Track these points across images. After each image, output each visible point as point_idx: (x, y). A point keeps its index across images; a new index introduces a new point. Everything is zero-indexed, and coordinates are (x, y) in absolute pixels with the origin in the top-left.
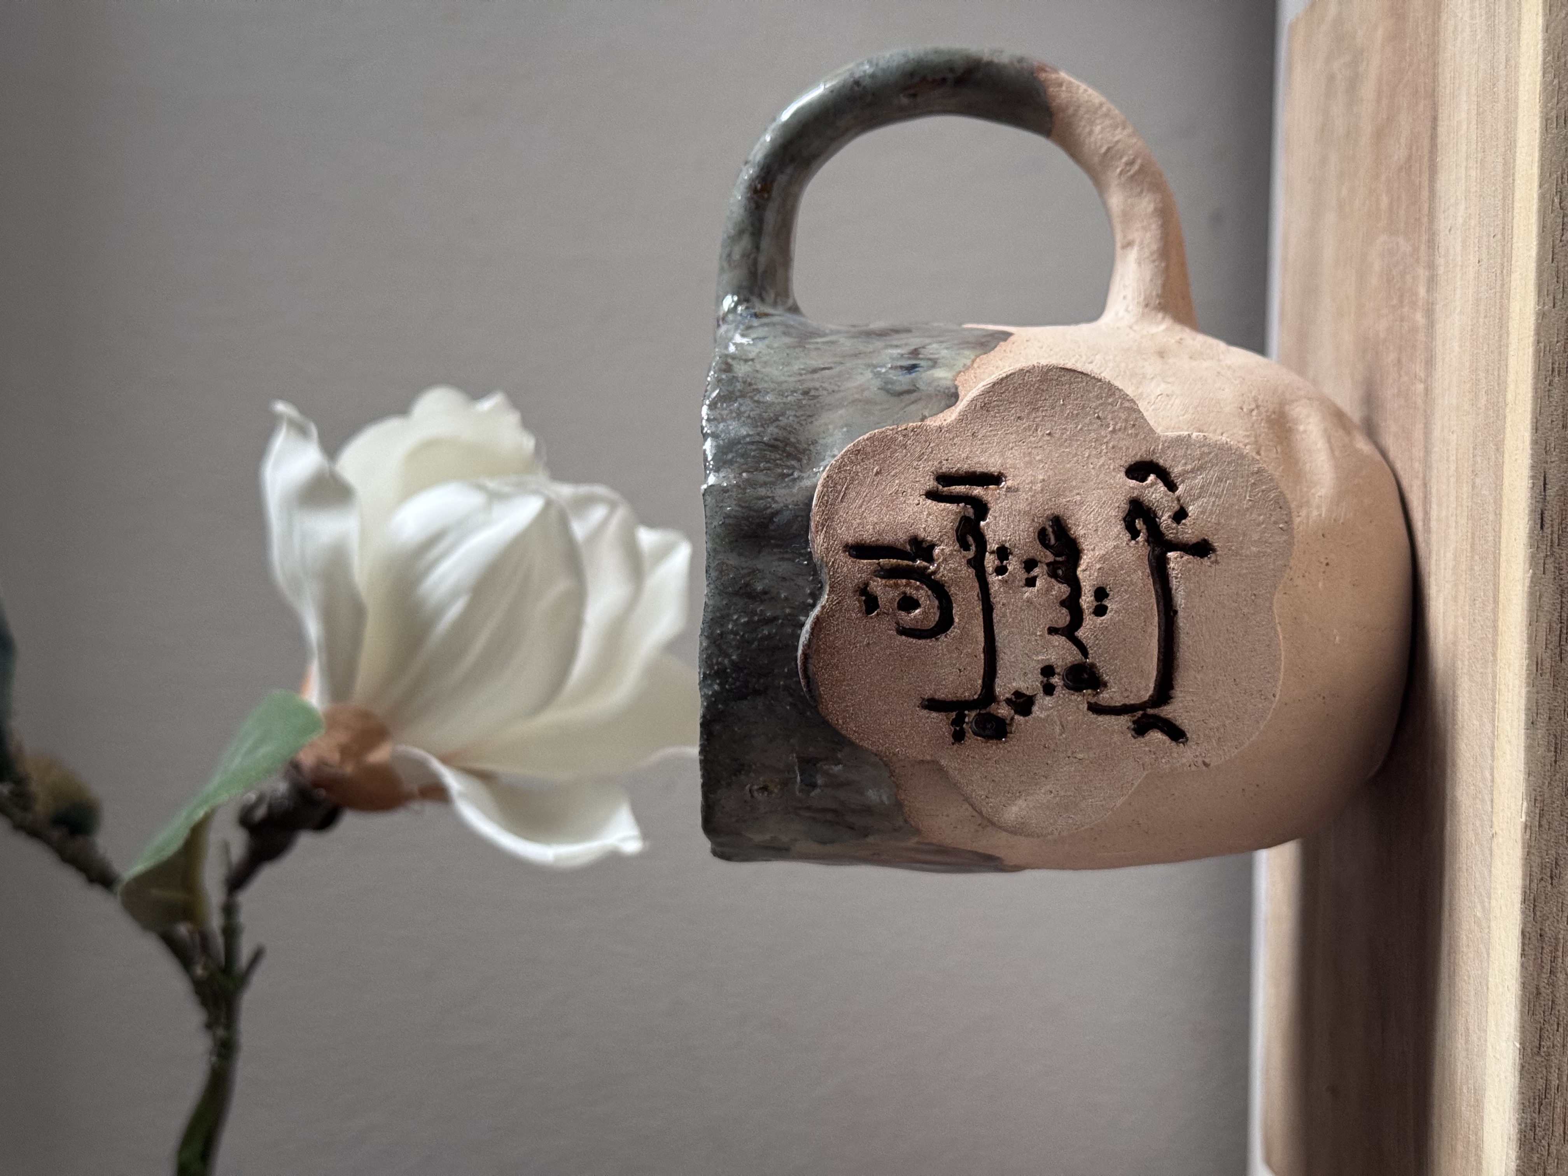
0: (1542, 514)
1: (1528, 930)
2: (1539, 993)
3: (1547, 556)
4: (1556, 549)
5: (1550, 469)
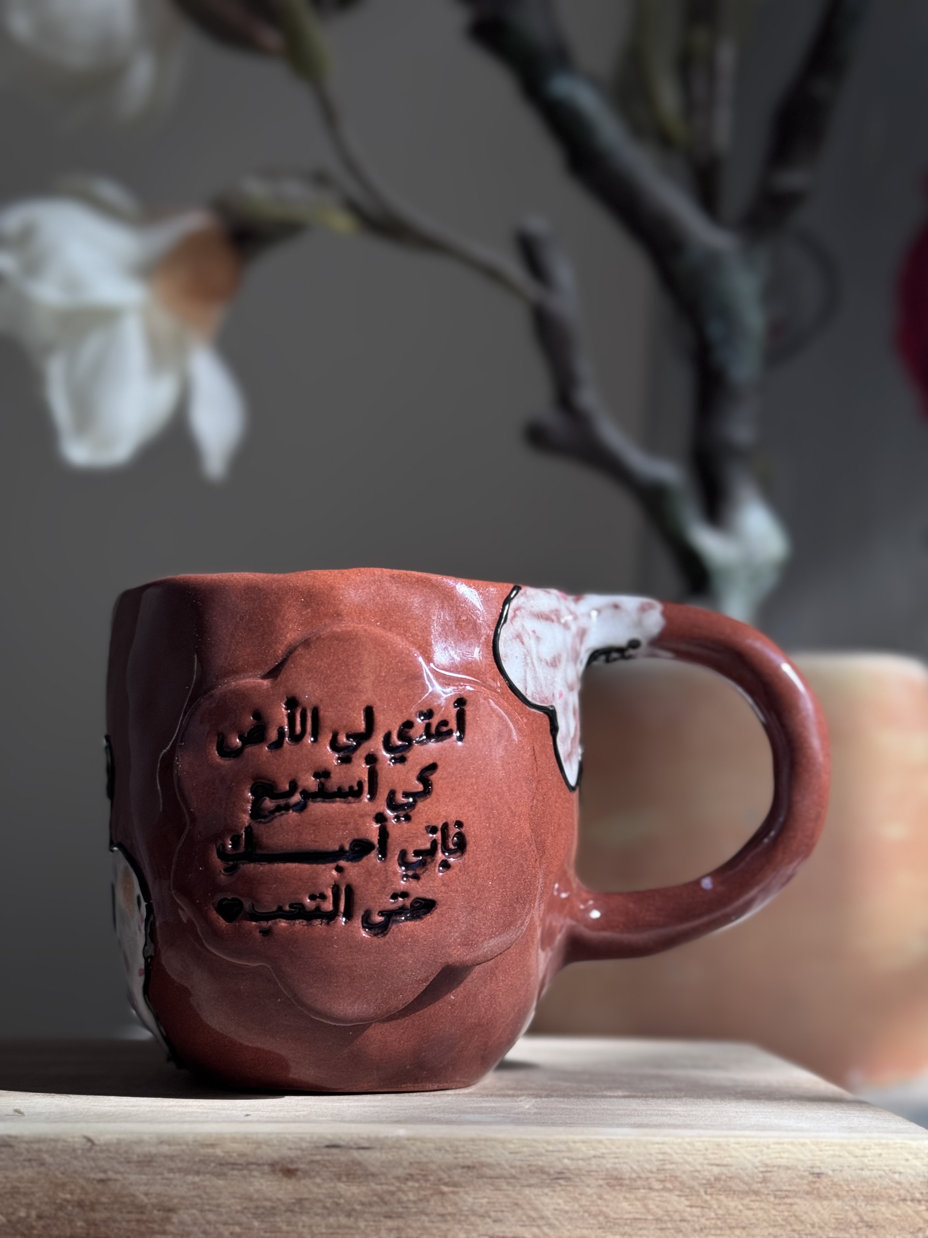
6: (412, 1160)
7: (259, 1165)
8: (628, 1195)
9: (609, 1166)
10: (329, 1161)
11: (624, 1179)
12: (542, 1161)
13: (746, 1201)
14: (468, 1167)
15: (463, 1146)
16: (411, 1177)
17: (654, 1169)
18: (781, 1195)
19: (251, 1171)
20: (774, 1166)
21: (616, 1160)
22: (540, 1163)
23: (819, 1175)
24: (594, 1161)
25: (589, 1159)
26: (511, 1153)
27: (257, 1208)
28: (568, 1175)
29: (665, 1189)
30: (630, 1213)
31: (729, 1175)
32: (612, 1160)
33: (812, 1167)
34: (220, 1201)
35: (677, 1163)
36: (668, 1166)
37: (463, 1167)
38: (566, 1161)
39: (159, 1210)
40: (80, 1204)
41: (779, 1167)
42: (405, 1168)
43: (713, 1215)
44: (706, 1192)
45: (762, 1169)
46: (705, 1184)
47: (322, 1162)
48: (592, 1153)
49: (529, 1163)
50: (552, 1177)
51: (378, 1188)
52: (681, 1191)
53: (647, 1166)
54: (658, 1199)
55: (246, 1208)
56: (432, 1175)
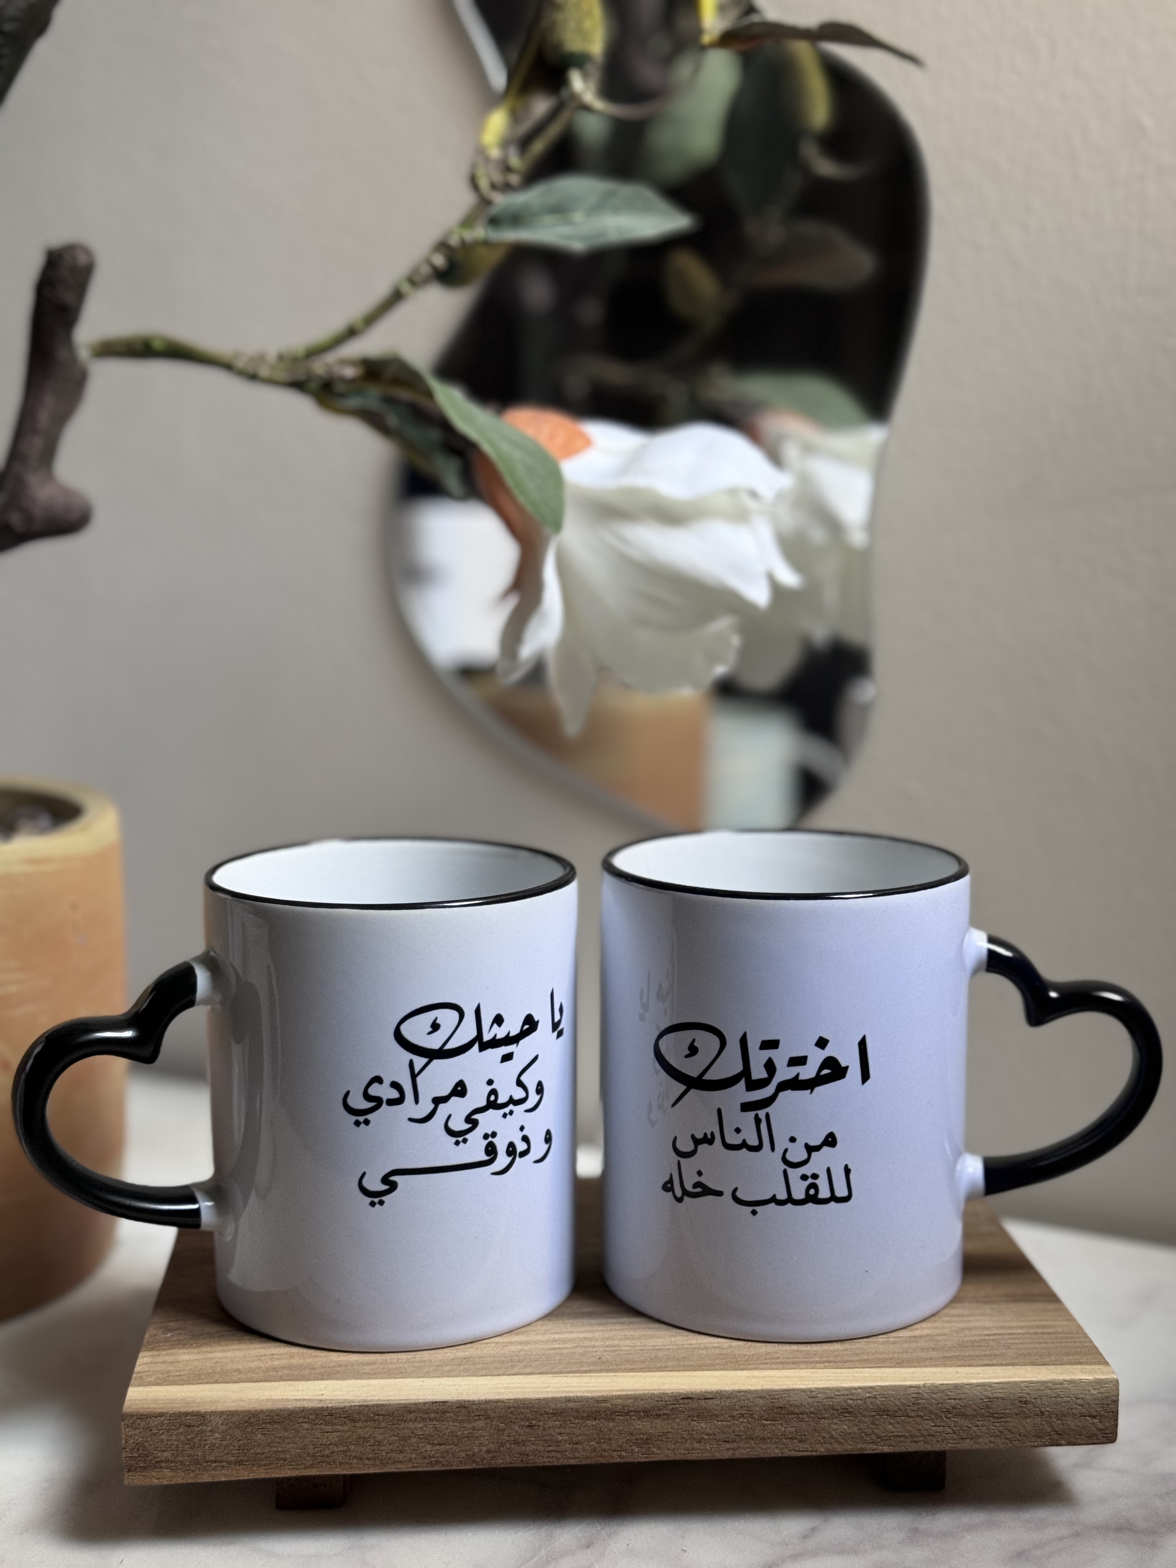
0: (691, 1398)
1: (448, 1404)
2: (410, 1412)
3: (666, 1402)
4: (671, 1407)
5: (717, 1401)
6: (742, 1405)
7: (636, 1412)
8: (892, 1421)
9: (879, 1403)
10: (685, 1408)
11: (890, 1411)
12: (833, 1402)
13: (974, 1421)
14: (782, 1408)
15: (778, 1395)
16: (743, 1415)
17: (911, 1404)
18: (999, 1417)
19: (631, 1416)
20: (994, 1398)
21: (884, 1399)
22: (831, 1403)
23: (1026, 1402)
24: (868, 1400)
25: (866, 1399)
26: (810, 1398)
27: (637, 1439)
28: (851, 1410)
29: (918, 1416)
30: (893, 1432)
31: (962, 1405)
32: (881, 1399)
33: (1020, 1398)
34: (611, 1436)
35: (927, 1399)
36: (921, 1401)
37: (778, 1408)
38: (850, 1402)
39: (570, 1444)
40: (516, 1443)
41: (997, 1398)
42: (737, 1410)
43: (950, 1430)
44: (946, 1418)
45: (985, 1400)
46: (946, 1412)
47: (680, 1409)
48: (868, 1395)
49: (824, 1403)
50: (839, 1412)
51: (720, 1423)
52: (929, 1417)
53: (905, 1402)
54: (913, 1422)
55: (629, 1440)
56: (756, 1414)
